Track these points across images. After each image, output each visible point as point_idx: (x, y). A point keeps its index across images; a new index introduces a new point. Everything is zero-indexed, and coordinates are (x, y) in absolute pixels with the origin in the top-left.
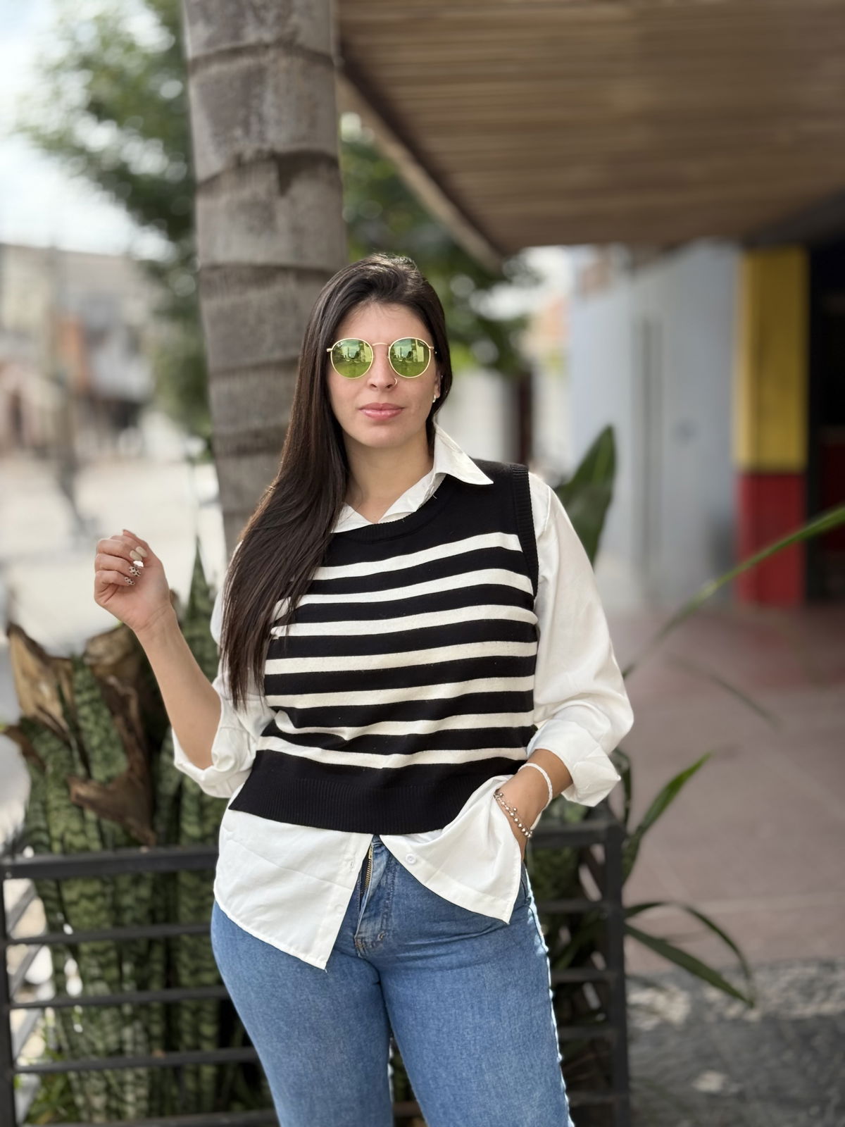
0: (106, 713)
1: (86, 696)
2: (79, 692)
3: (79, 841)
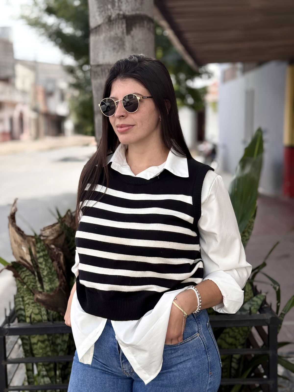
1: (41, 254)
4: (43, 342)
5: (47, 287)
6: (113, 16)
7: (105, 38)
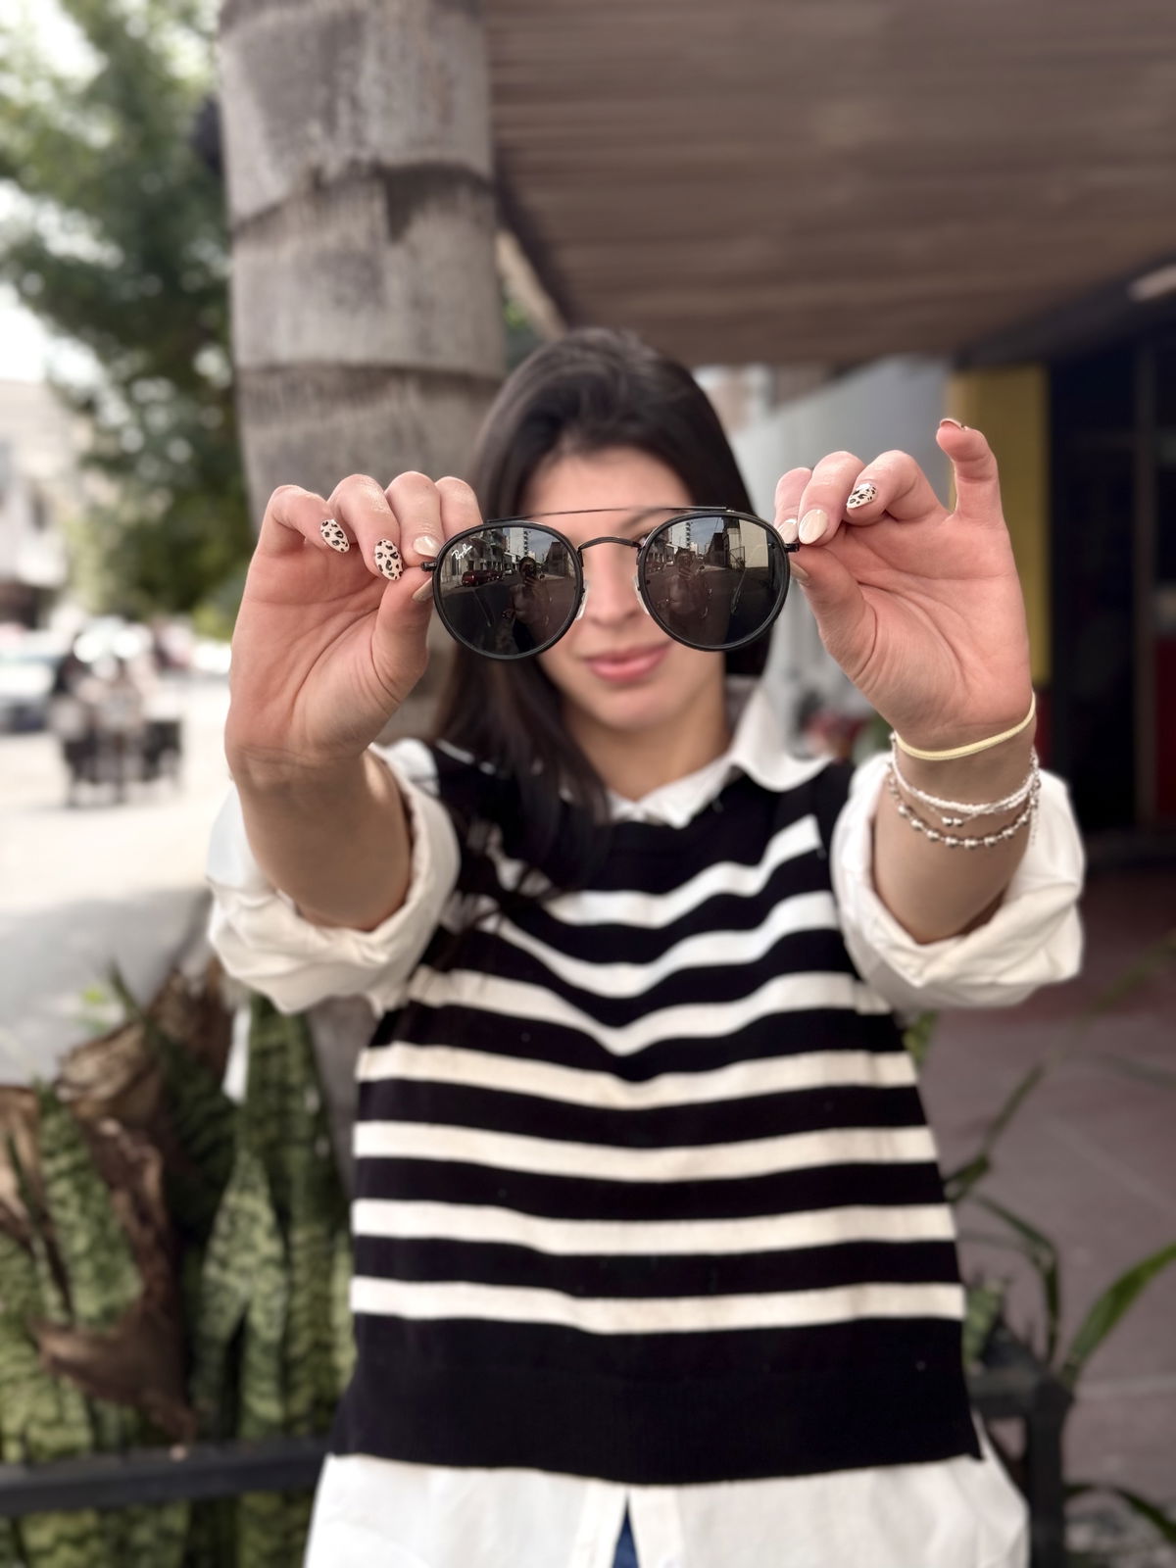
0: (99, 1189)
1: (64, 1161)
2: (50, 1155)
3: (53, 1439)
4: (79, 1542)
5: (88, 1303)
6: (334, 167)
7: (300, 258)
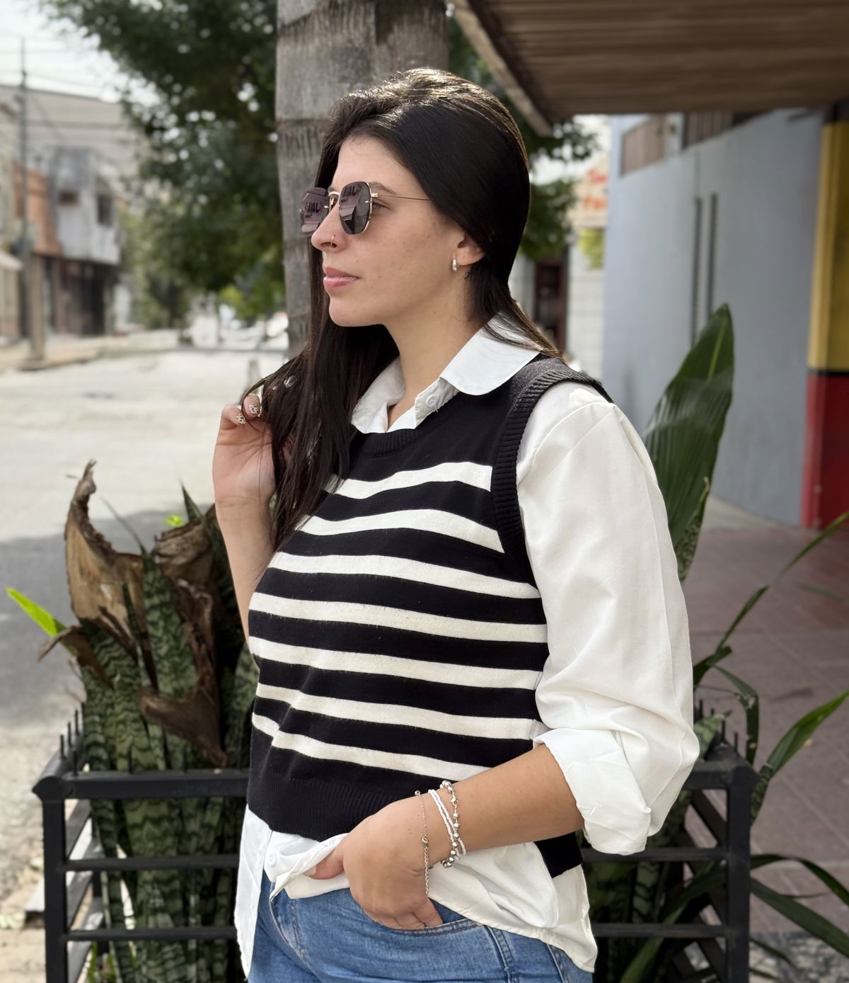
0: (176, 619)
1: (156, 600)
2: (149, 595)
3: (144, 759)
5: (166, 686)
7: (319, 50)
